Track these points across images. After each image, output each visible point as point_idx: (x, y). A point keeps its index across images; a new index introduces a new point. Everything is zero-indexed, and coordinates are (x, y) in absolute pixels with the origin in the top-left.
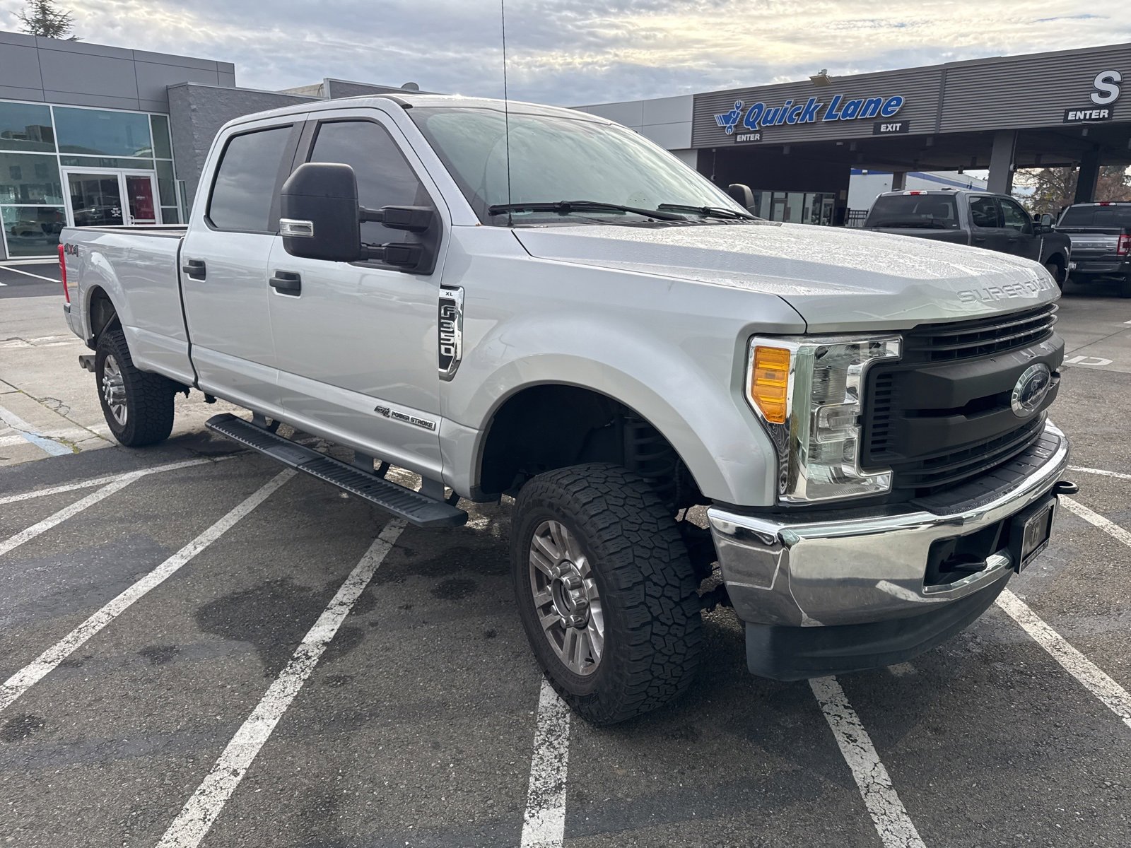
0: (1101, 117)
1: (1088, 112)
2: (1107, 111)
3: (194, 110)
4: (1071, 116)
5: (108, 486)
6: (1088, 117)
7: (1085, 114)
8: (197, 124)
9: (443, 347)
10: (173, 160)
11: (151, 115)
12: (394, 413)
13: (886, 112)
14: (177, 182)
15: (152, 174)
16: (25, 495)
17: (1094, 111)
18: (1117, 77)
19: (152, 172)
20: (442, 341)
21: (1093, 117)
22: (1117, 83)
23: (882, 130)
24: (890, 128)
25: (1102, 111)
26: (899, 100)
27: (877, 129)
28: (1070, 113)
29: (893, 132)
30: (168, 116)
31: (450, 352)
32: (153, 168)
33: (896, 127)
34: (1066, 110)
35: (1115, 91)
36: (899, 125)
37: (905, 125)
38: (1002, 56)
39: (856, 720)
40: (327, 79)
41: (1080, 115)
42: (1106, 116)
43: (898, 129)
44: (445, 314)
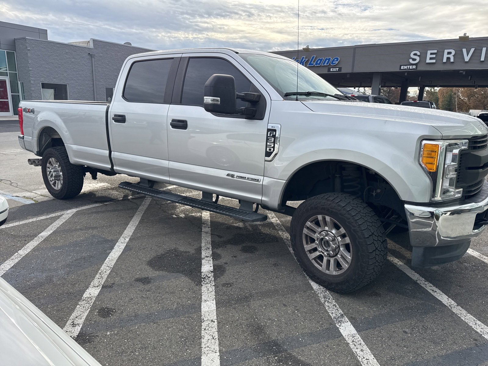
0: (413, 68)
1: (408, 66)
2: (415, 66)
3: (29, 50)
4: (402, 68)
5: (63, 216)
6: (408, 68)
7: (407, 67)
8: (30, 56)
9: (268, 149)
10: (17, 72)
11: (6, 51)
12: (237, 176)
13: (332, 63)
14: (19, 83)
15: (7, 79)
16: (26, 221)
17: (411, 66)
18: (419, 54)
19: (7, 78)
20: (268, 146)
21: (410, 68)
22: (419, 56)
23: (331, 70)
24: (334, 70)
25: (413, 66)
26: (337, 59)
27: (329, 70)
28: (402, 66)
29: (335, 71)
30: (15, 52)
31: (271, 150)
32: (7, 76)
33: (337, 69)
34: (400, 65)
35: (418, 59)
36: (338, 69)
37: (340, 69)
38: (376, 44)
39: (431, 285)
40: (92, 39)
41: (406, 67)
42: (415, 68)
43: (337, 70)
44: (270, 135)
